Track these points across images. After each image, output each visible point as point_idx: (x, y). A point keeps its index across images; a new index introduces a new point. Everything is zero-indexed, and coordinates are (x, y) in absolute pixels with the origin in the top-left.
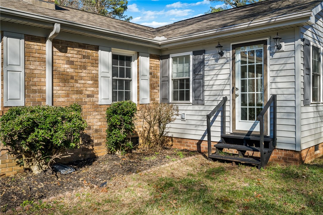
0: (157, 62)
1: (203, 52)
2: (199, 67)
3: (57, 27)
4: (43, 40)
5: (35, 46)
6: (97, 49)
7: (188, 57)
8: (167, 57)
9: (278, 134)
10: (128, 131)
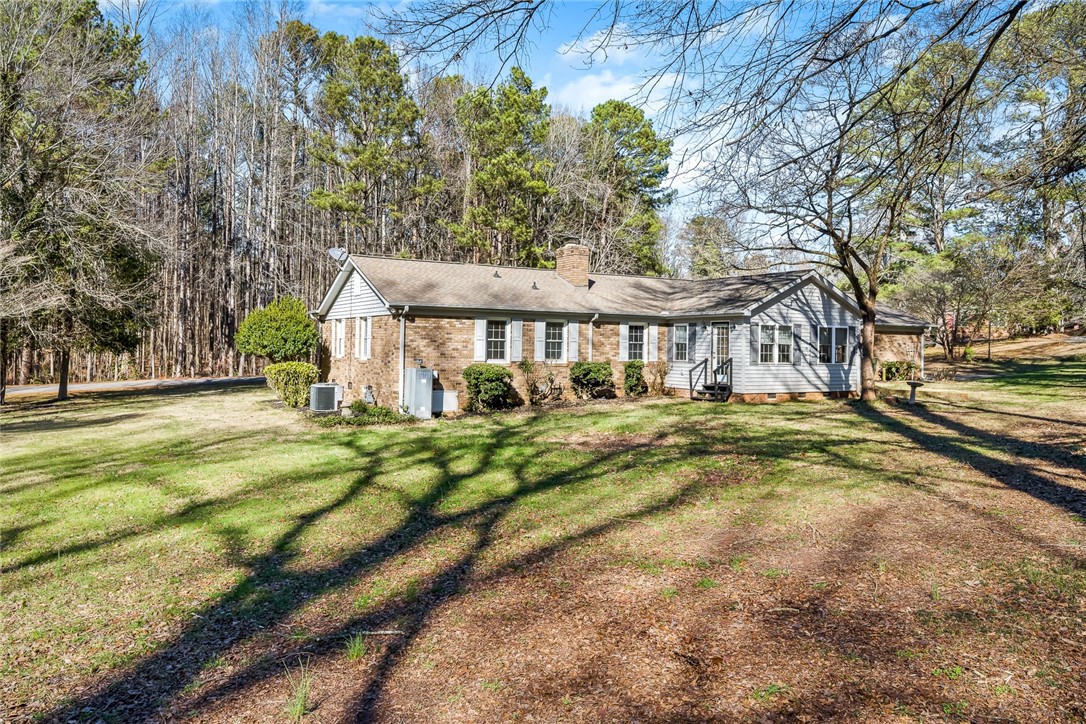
0: (665, 329)
1: (695, 325)
2: (693, 337)
3: (596, 316)
4: (588, 323)
5: (583, 326)
6: (618, 324)
7: (685, 327)
8: (672, 325)
9: (733, 383)
10: (638, 379)
